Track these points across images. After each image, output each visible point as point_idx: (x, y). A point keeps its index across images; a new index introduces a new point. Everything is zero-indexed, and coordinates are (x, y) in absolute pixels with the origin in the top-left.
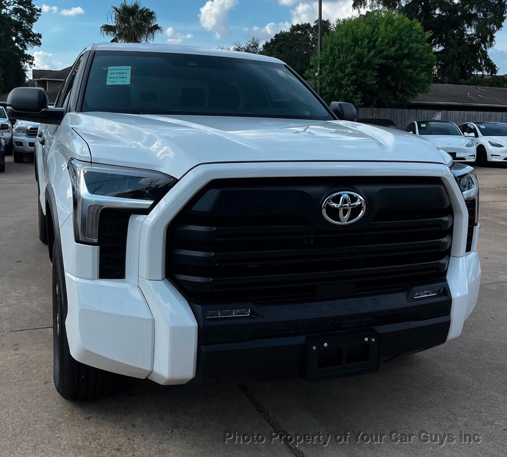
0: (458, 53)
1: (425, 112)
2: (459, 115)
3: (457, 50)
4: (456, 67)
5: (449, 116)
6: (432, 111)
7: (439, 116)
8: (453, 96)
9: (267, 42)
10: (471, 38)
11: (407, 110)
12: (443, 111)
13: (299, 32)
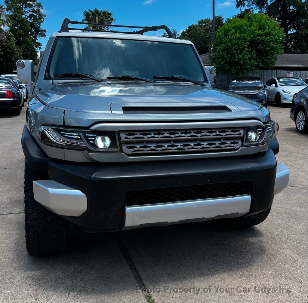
1: (282, 72)
5: (298, 74)
6: (287, 71)
7: (291, 74)
9: (183, 31)
12: (294, 71)
13: (203, 24)
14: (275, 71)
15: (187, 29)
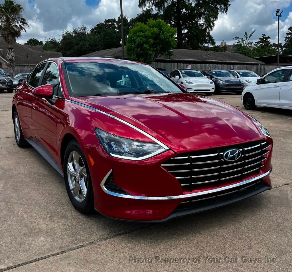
0: (196, 33)
1: (182, 64)
2: (200, 66)
3: (195, 32)
4: (195, 41)
5: (195, 67)
6: (186, 64)
7: (189, 67)
8: (195, 56)
9: (92, 29)
10: (201, 26)
11: (172, 64)
12: (192, 64)
13: (110, 23)
14: (177, 64)
15: (96, 27)
